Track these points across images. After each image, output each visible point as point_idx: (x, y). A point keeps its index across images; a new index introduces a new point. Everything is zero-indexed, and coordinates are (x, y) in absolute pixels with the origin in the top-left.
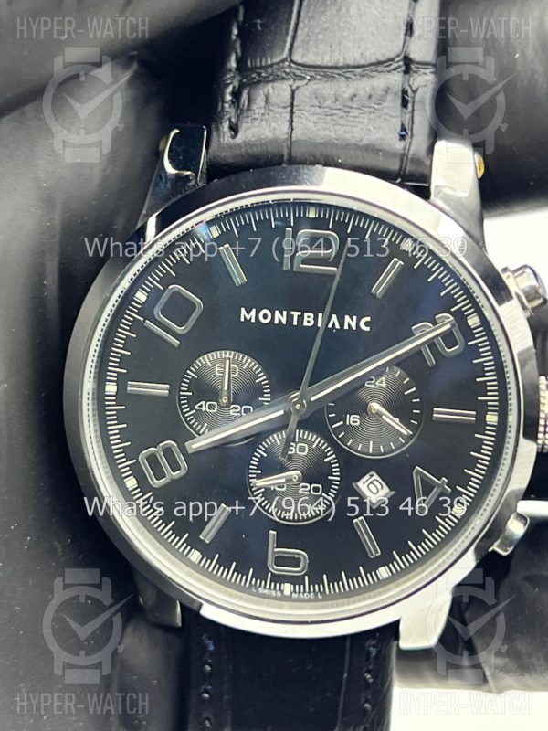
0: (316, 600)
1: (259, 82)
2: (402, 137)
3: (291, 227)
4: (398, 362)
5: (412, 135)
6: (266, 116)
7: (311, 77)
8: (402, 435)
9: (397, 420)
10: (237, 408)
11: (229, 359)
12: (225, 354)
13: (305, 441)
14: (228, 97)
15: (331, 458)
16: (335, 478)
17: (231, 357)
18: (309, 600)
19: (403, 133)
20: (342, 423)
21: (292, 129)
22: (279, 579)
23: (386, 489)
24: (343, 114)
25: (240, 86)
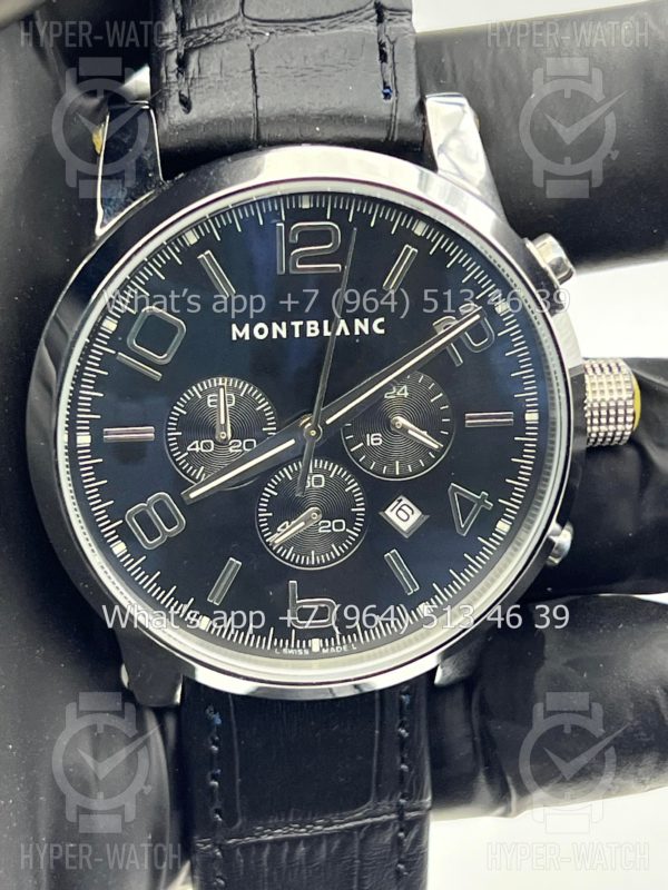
0: (351, 652)
1: (208, 44)
2: (387, 96)
3: (282, 221)
4: (422, 367)
5: (397, 92)
6: (225, 84)
7: (271, 33)
8: (432, 450)
9: (425, 433)
10: (237, 443)
11: (223, 387)
12: (218, 382)
13: (321, 471)
14: (174, 66)
15: (353, 486)
16: (360, 509)
17: (225, 384)
18: (343, 654)
19: (387, 91)
20: (361, 444)
21: (257, 97)
22: (305, 636)
23: (418, 514)
24: (315, 74)
25: (185, 51)
